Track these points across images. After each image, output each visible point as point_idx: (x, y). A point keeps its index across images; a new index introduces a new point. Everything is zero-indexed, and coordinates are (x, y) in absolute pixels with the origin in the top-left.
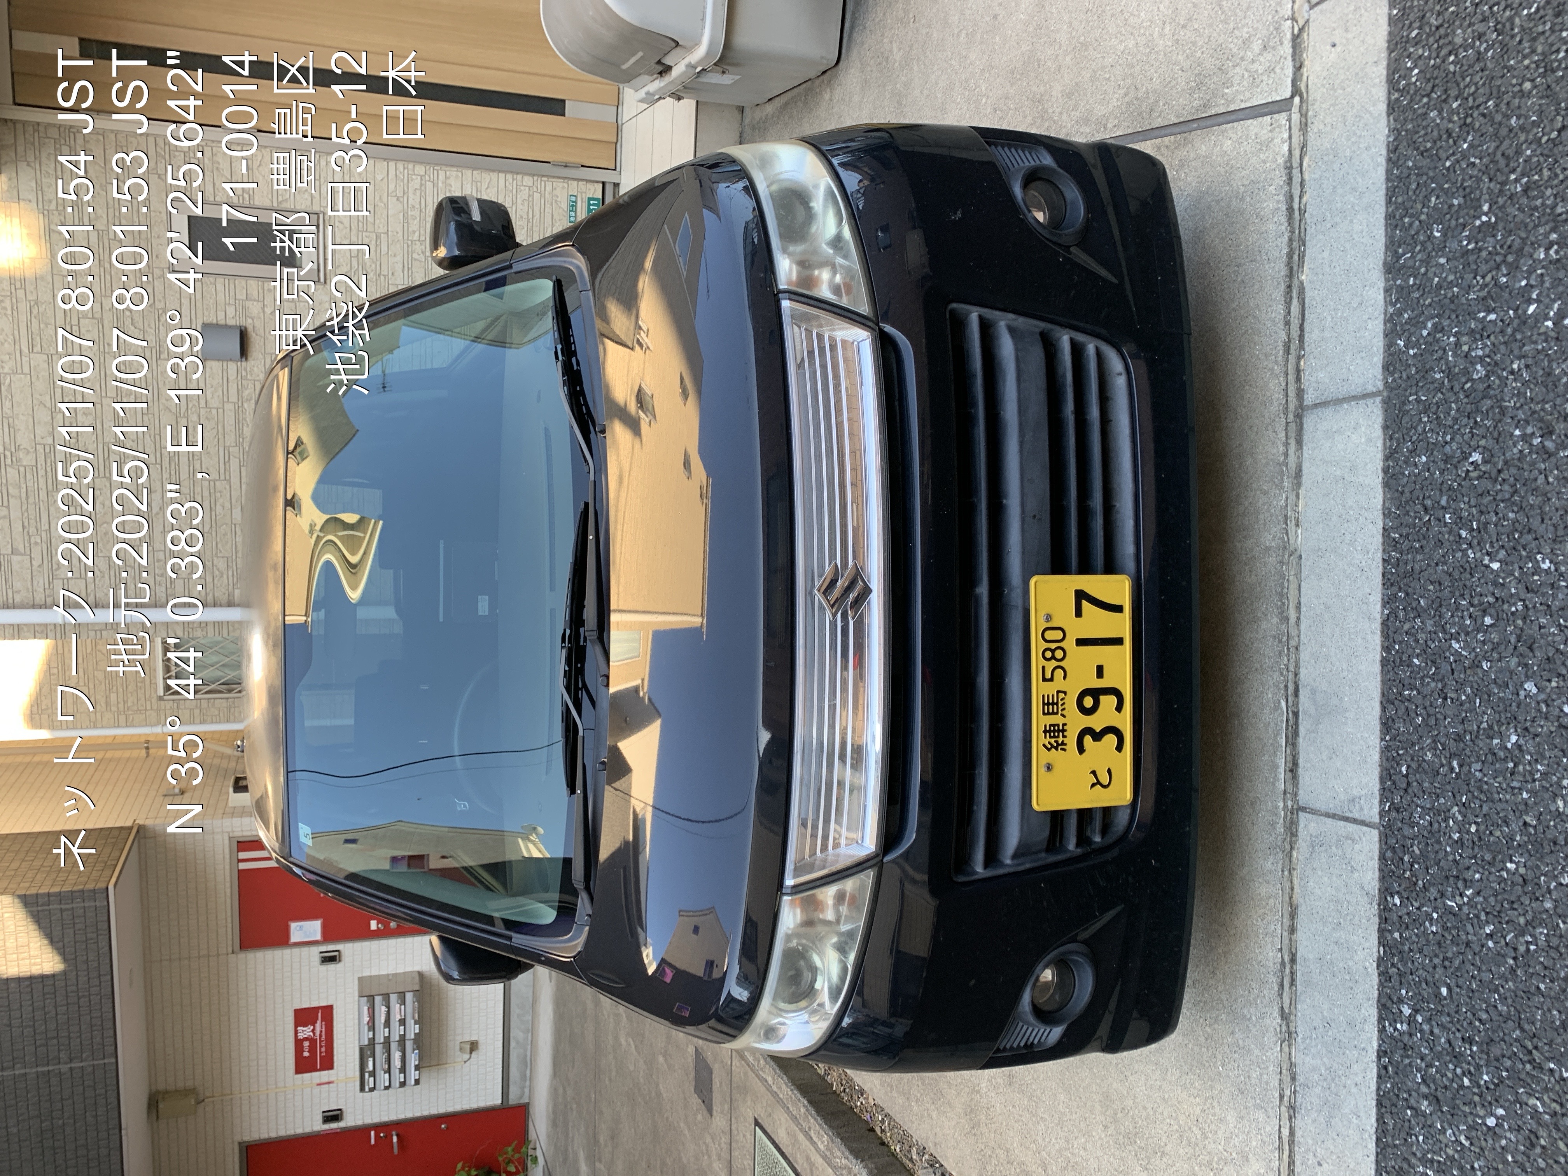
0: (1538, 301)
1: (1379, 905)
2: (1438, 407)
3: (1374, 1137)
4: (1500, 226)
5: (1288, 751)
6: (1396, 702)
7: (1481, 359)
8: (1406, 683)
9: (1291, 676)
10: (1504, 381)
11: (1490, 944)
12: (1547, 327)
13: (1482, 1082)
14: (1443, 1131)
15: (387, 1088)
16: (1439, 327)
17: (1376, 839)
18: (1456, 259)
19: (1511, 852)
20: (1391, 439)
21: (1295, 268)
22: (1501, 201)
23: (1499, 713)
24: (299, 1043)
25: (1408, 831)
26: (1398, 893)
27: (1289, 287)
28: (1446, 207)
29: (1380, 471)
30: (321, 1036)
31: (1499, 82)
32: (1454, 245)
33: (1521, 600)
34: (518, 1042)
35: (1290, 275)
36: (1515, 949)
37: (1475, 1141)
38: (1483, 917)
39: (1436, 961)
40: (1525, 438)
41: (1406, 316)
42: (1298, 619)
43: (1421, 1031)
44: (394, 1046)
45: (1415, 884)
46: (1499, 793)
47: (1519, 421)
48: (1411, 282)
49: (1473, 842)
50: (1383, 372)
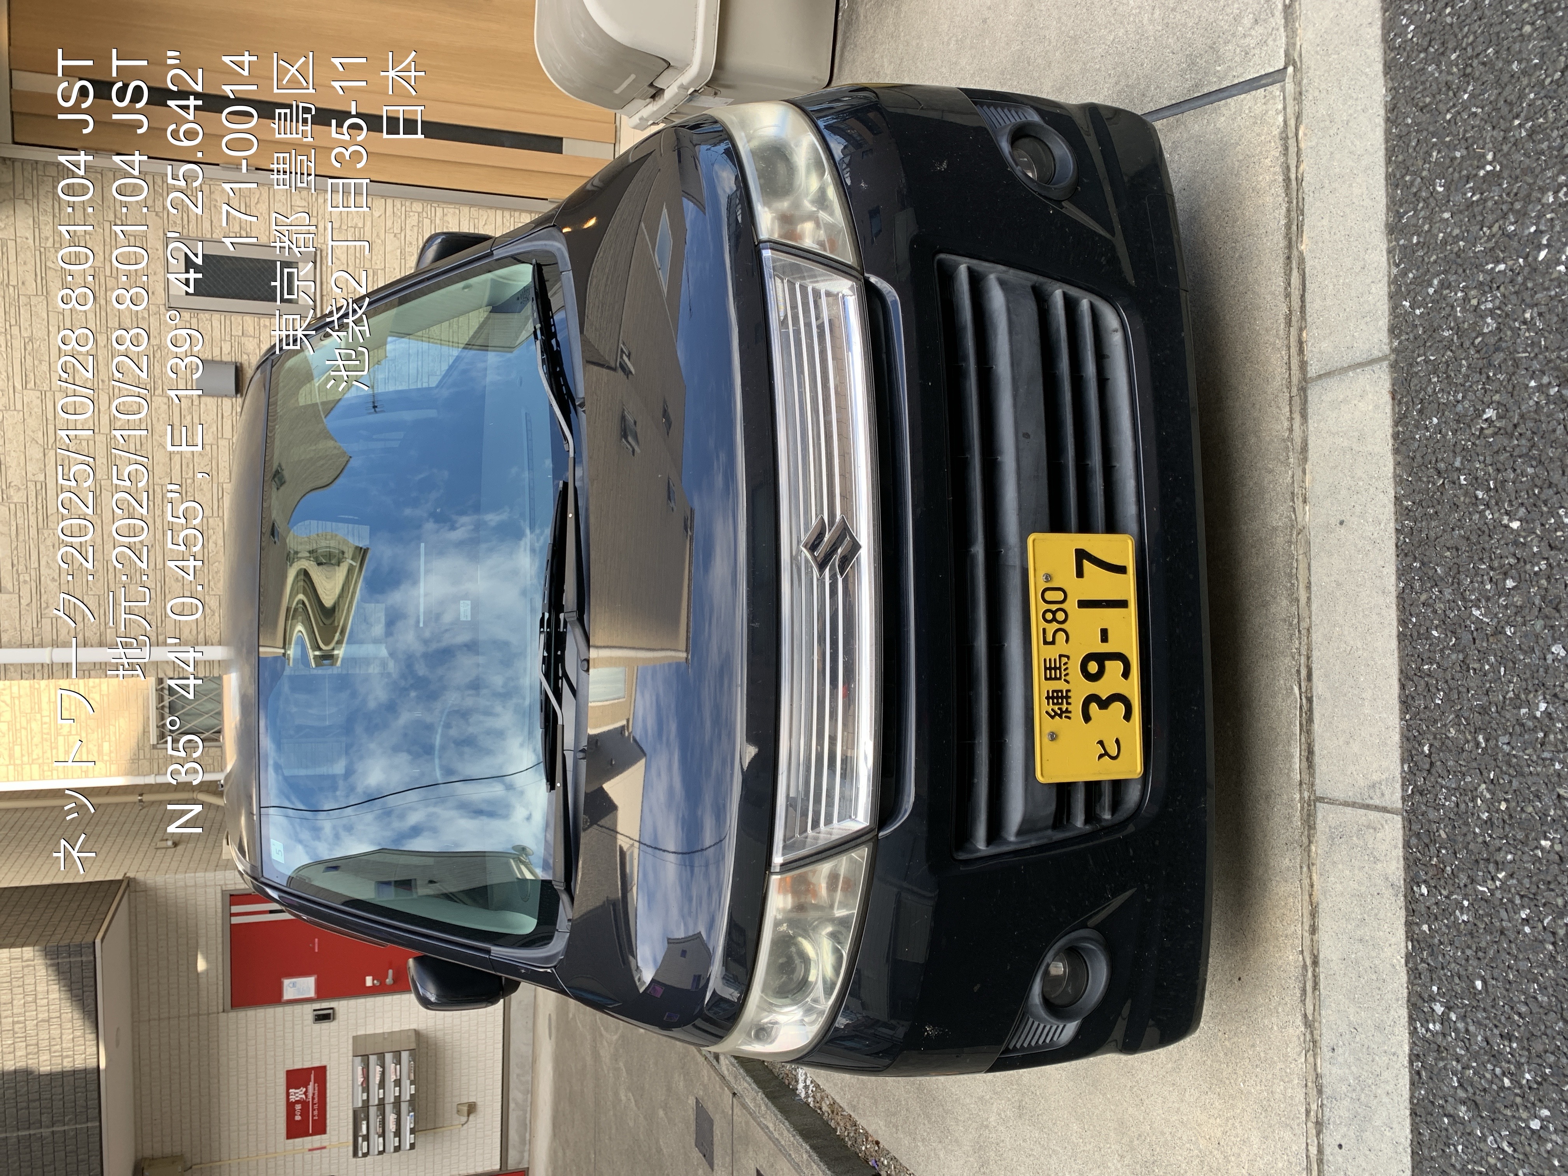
0: (1548, 246)
1: (1405, 896)
2: (1448, 366)
3: (1409, 1150)
4: (1505, 174)
5: (1303, 739)
6: (1415, 678)
7: (1491, 312)
8: (1425, 657)
9: (1303, 660)
10: (1516, 332)
11: (1527, 930)
12: (1560, 272)
13: (1524, 1082)
14: (1483, 1139)
15: (381, 1153)
16: (1446, 284)
17: (1400, 825)
18: (1461, 212)
19: (1545, 828)
20: (1400, 403)
21: (1294, 239)
22: (1505, 148)
23: (1526, 680)
24: (290, 1106)
25: (1433, 815)
26: (1425, 881)
27: (1289, 258)
28: (1448, 160)
29: (1389, 437)
30: (313, 1098)
31: (1497, 29)
32: (1458, 198)
33: (1544, 559)
34: (517, 1104)
35: (1289, 246)
36: (1554, 934)
37: (1520, 1150)
38: (1518, 901)
39: (1469, 952)
40: (1540, 388)
41: (1411, 275)
42: (1309, 599)
43: (1456, 1030)
44: (389, 1108)
45: (1443, 871)
46: (1529, 766)
47: (1534, 372)
48: (1415, 241)
49: (1504, 821)
50: (1389, 335)
